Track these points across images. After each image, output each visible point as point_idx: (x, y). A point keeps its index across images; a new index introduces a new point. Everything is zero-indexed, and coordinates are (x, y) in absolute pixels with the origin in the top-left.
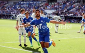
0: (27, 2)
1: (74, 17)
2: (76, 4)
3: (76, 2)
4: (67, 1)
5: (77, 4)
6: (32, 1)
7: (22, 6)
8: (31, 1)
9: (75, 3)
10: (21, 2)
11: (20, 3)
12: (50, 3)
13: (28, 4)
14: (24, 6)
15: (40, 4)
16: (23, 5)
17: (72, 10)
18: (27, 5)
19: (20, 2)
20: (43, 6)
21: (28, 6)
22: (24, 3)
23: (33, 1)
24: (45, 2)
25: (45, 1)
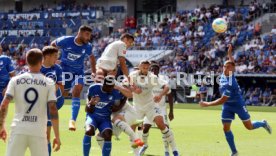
0: (38, 16)
1: (257, 79)
2: (266, 17)
3: (266, 11)
4: (221, 7)
5: (272, 19)
6: (59, 8)
7: (13, 33)
8: (56, 11)
9: (259, 12)
10: (11, 16)
11: (6, 19)
12: (144, 16)
13: (41, 24)
14: (22, 32)
15: (100, 19)
16: (21, 28)
17: (247, 47)
18: (37, 27)
19: (6, 15)
20: (111, 29)
21: (41, 32)
22: (21, 19)
23: (63, 10)
24: (118, 14)
25: (121, 9)
